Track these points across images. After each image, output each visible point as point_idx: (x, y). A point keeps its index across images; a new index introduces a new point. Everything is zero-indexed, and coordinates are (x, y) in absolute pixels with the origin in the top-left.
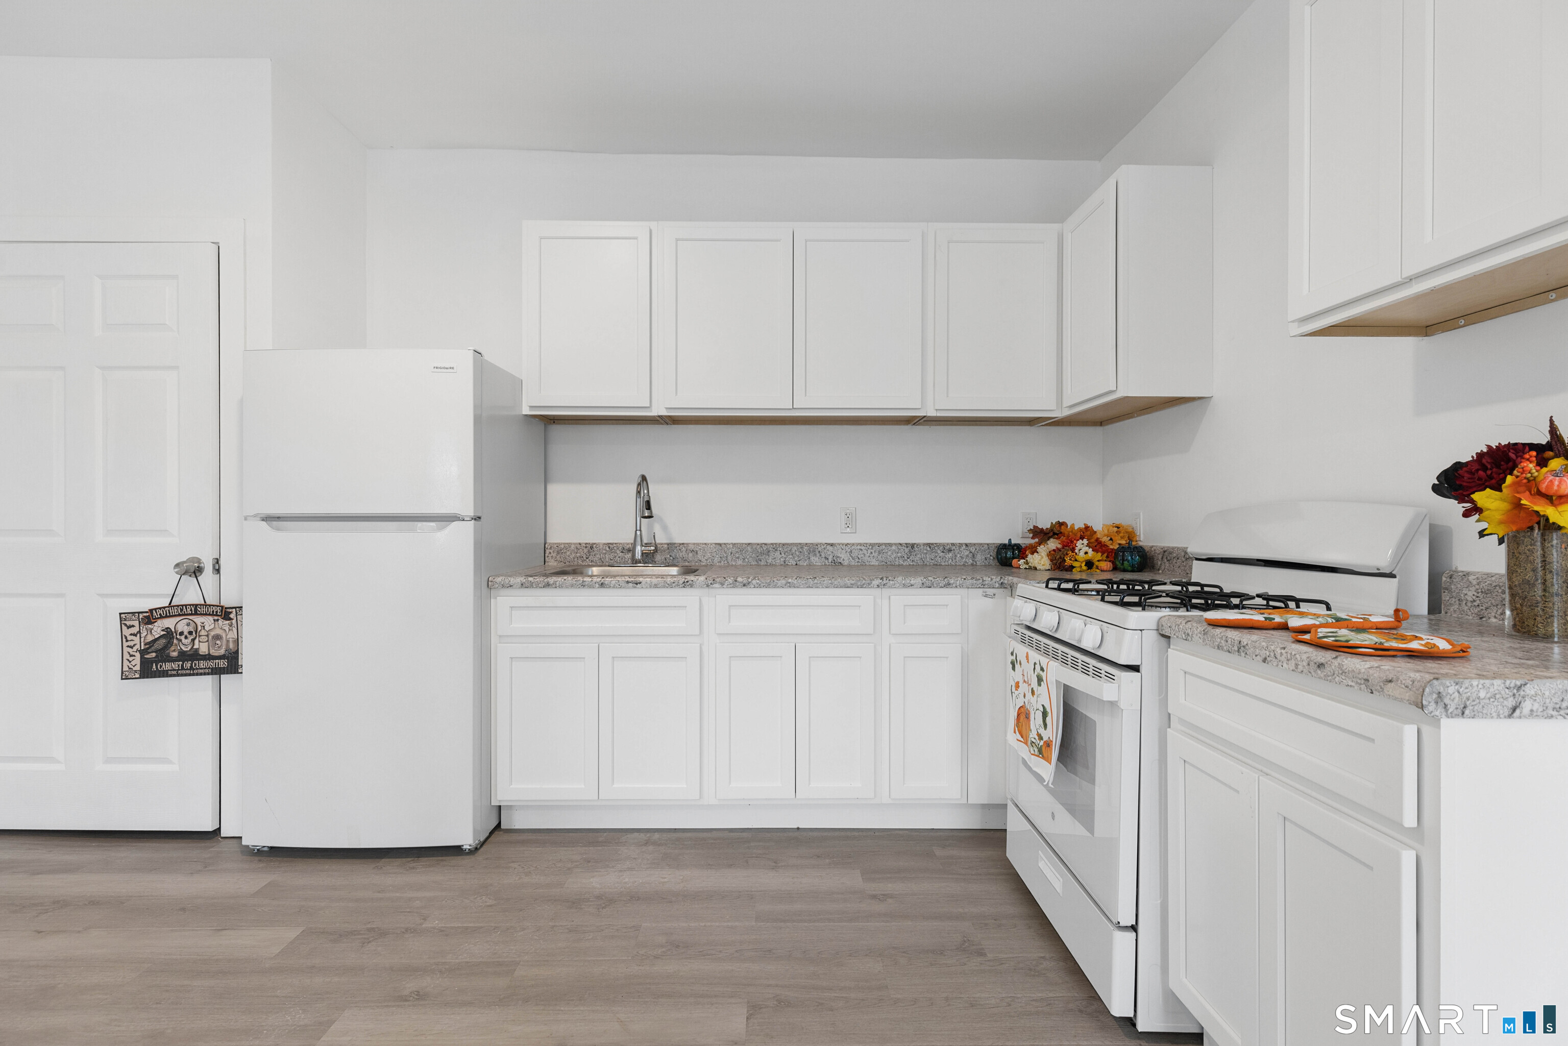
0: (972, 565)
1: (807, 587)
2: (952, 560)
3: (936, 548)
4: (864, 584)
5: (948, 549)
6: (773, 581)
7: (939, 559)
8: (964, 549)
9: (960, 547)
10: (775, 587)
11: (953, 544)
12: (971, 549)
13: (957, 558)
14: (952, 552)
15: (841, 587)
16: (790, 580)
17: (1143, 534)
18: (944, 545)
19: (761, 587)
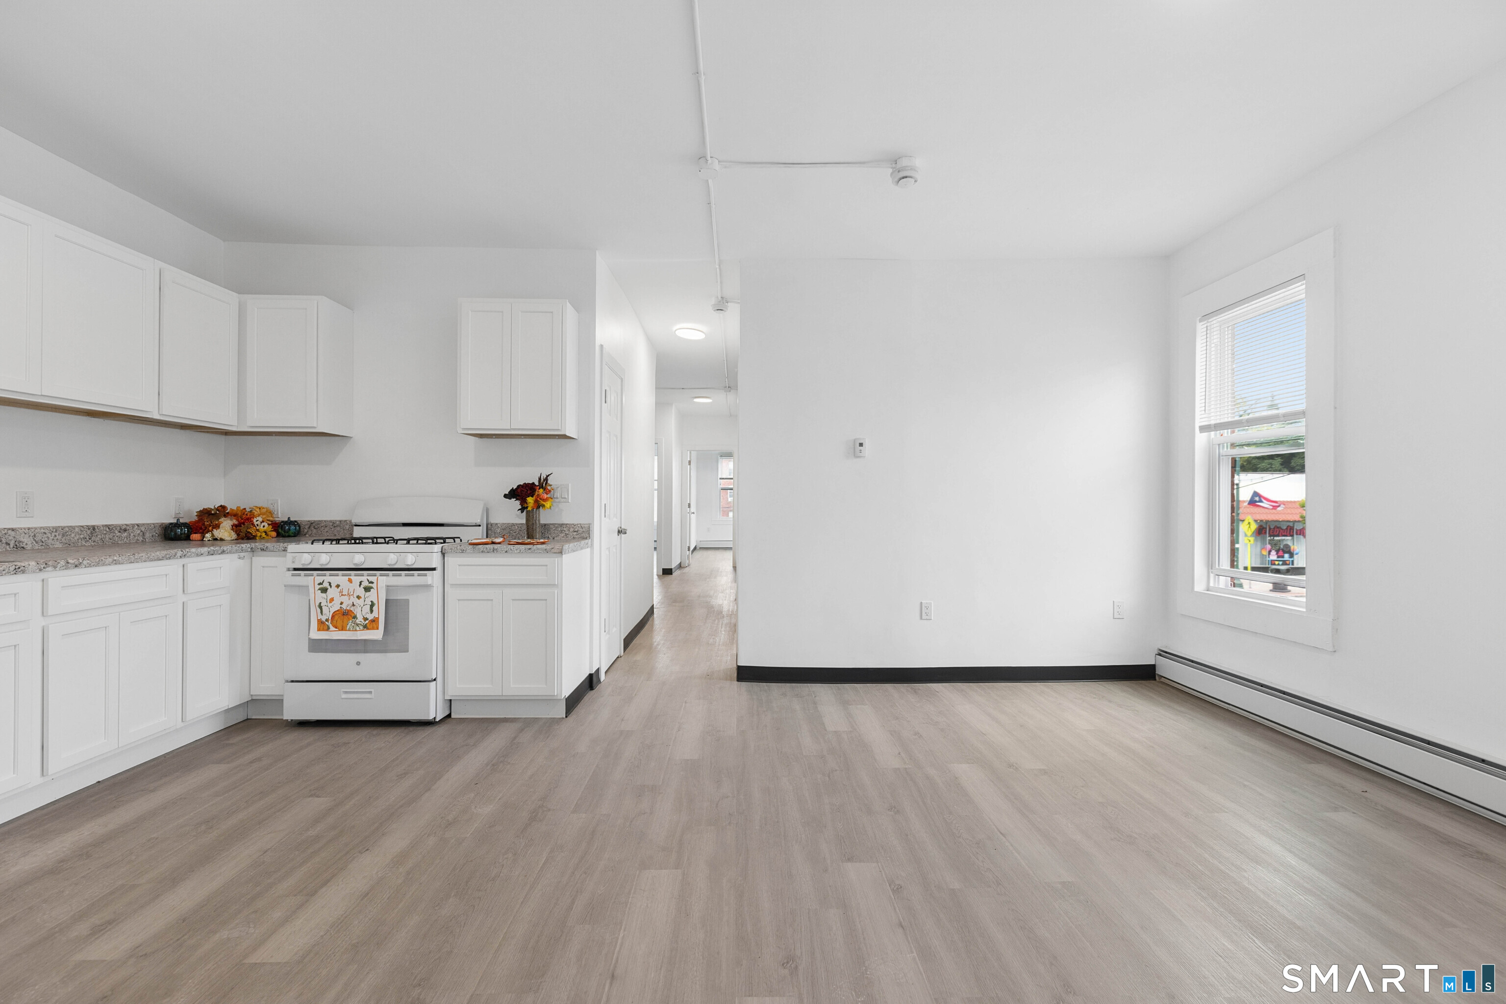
0: (142, 541)
1: (130, 563)
2: (127, 539)
3: (114, 529)
4: (171, 557)
5: (123, 529)
6: (102, 560)
7: (117, 538)
8: (137, 529)
9: (133, 527)
10: (104, 565)
11: (127, 525)
12: (142, 529)
13: (131, 537)
14: (127, 531)
15: (155, 560)
16: (115, 558)
17: (281, 513)
18: (120, 526)
19: (91, 567)
